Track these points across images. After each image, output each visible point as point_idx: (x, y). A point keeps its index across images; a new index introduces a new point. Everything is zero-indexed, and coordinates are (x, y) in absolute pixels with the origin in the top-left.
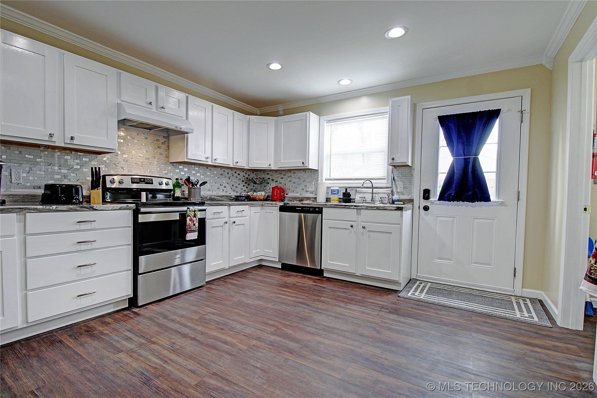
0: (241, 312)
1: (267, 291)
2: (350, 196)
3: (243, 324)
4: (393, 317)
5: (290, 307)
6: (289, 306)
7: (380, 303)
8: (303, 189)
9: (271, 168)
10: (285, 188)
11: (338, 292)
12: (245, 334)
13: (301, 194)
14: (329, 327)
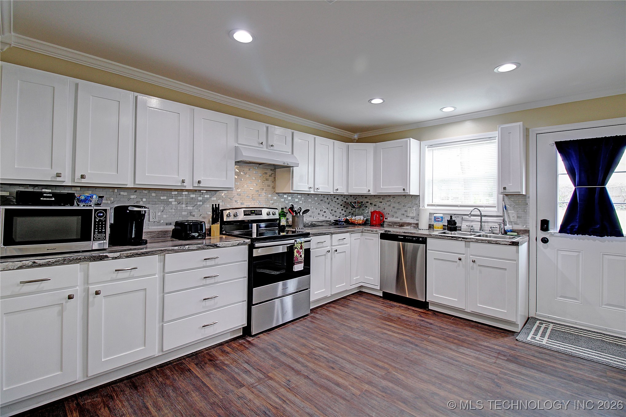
0: (349, 349)
1: (371, 324)
2: (455, 223)
3: (353, 364)
4: (512, 366)
5: (398, 347)
6: (396, 345)
7: (496, 347)
8: (404, 214)
9: (370, 193)
10: (385, 212)
11: (447, 331)
12: (356, 376)
13: (401, 219)
14: (442, 375)
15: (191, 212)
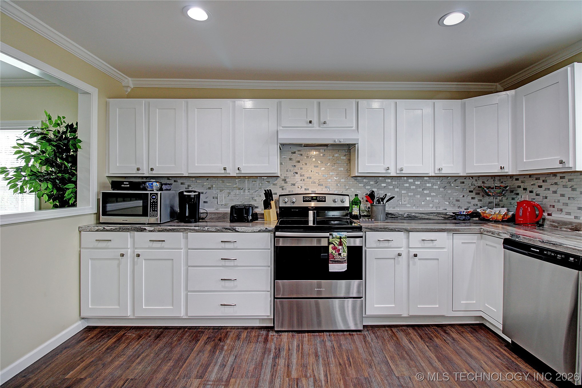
15: (253, 197)
